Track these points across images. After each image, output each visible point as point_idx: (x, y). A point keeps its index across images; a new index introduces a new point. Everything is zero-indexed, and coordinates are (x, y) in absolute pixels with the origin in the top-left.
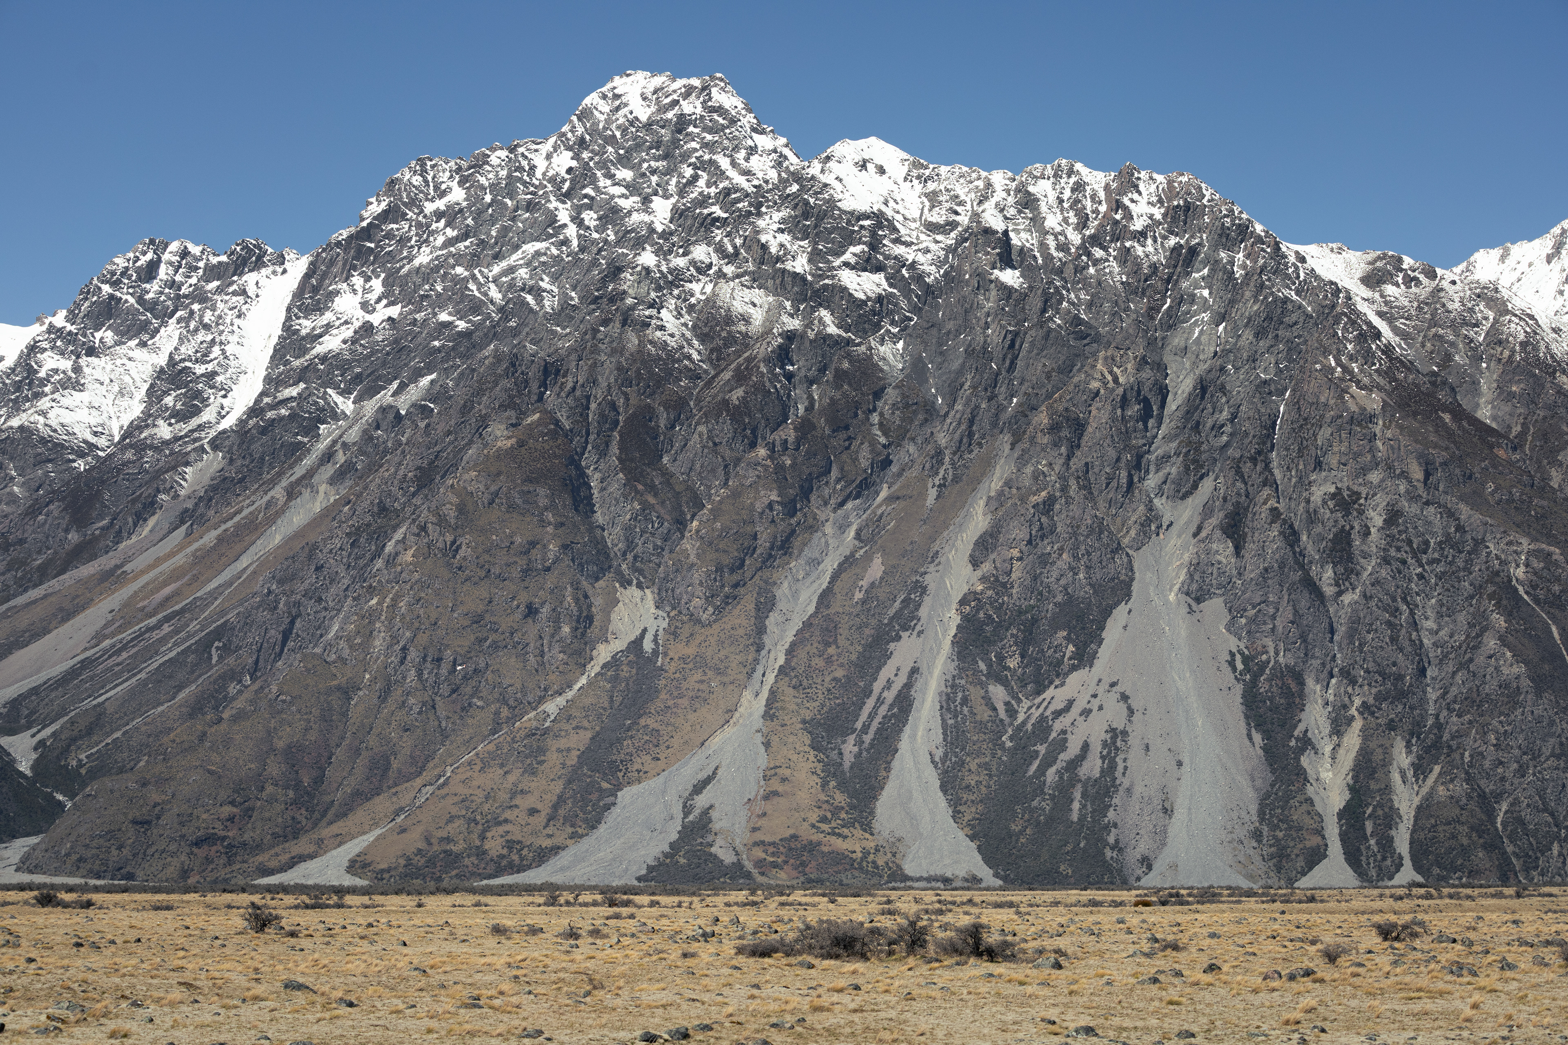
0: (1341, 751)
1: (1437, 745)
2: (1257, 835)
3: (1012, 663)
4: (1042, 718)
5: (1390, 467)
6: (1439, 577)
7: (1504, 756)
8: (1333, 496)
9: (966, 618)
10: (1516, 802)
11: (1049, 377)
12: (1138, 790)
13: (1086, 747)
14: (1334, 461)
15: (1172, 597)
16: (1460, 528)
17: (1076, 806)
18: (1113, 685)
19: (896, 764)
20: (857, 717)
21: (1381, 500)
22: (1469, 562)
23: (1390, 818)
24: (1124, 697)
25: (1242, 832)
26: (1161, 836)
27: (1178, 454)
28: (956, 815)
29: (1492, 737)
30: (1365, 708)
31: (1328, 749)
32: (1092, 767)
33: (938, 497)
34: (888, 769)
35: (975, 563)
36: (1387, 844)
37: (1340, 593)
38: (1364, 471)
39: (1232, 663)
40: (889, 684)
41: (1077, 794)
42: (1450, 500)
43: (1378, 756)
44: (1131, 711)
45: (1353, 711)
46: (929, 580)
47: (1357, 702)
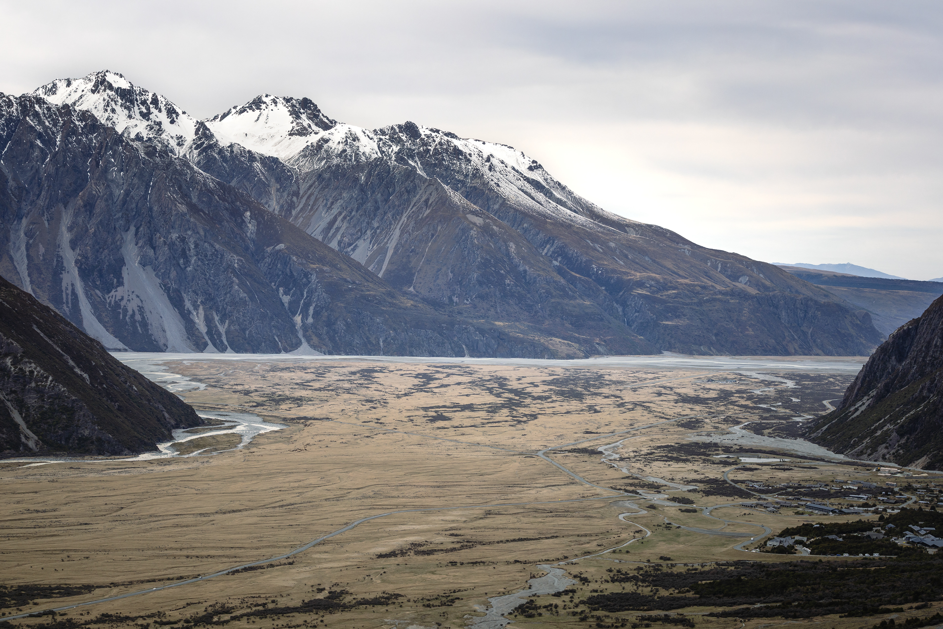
0: (199, 315)
1: (225, 315)
2: (189, 338)
3: (98, 283)
4: (116, 302)
5: (194, 230)
6: (213, 264)
7: (246, 319)
8: (179, 238)
9: (79, 268)
10: (250, 331)
11: (71, 185)
12: (154, 324)
13: (133, 311)
14: (177, 226)
15: (136, 264)
16: (216, 250)
17: (139, 328)
18: (133, 292)
19: (82, 314)
20: (63, 299)
21: (192, 240)
22: (221, 261)
23: (219, 335)
24: (138, 296)
25: (185, 337)
26: (165, 337)
27: (122, 217)
28: (107, 330)
29: (241, 313)
30: (202, 302)
31: (195, 313)
32: (138, 317)
33: (49, 224)
34: (81, 316)
35: (73, 249)
36: (222, 342)
37: (186, 267)
38: (186, 230)
39: (161, 286)
40: (67, 289)
41: (138, 325)
42: (212, 242)
43: (210, 317)
44: (142, 301)
45: (199, 303)
46: (61, 253)
47: (199, 300)
